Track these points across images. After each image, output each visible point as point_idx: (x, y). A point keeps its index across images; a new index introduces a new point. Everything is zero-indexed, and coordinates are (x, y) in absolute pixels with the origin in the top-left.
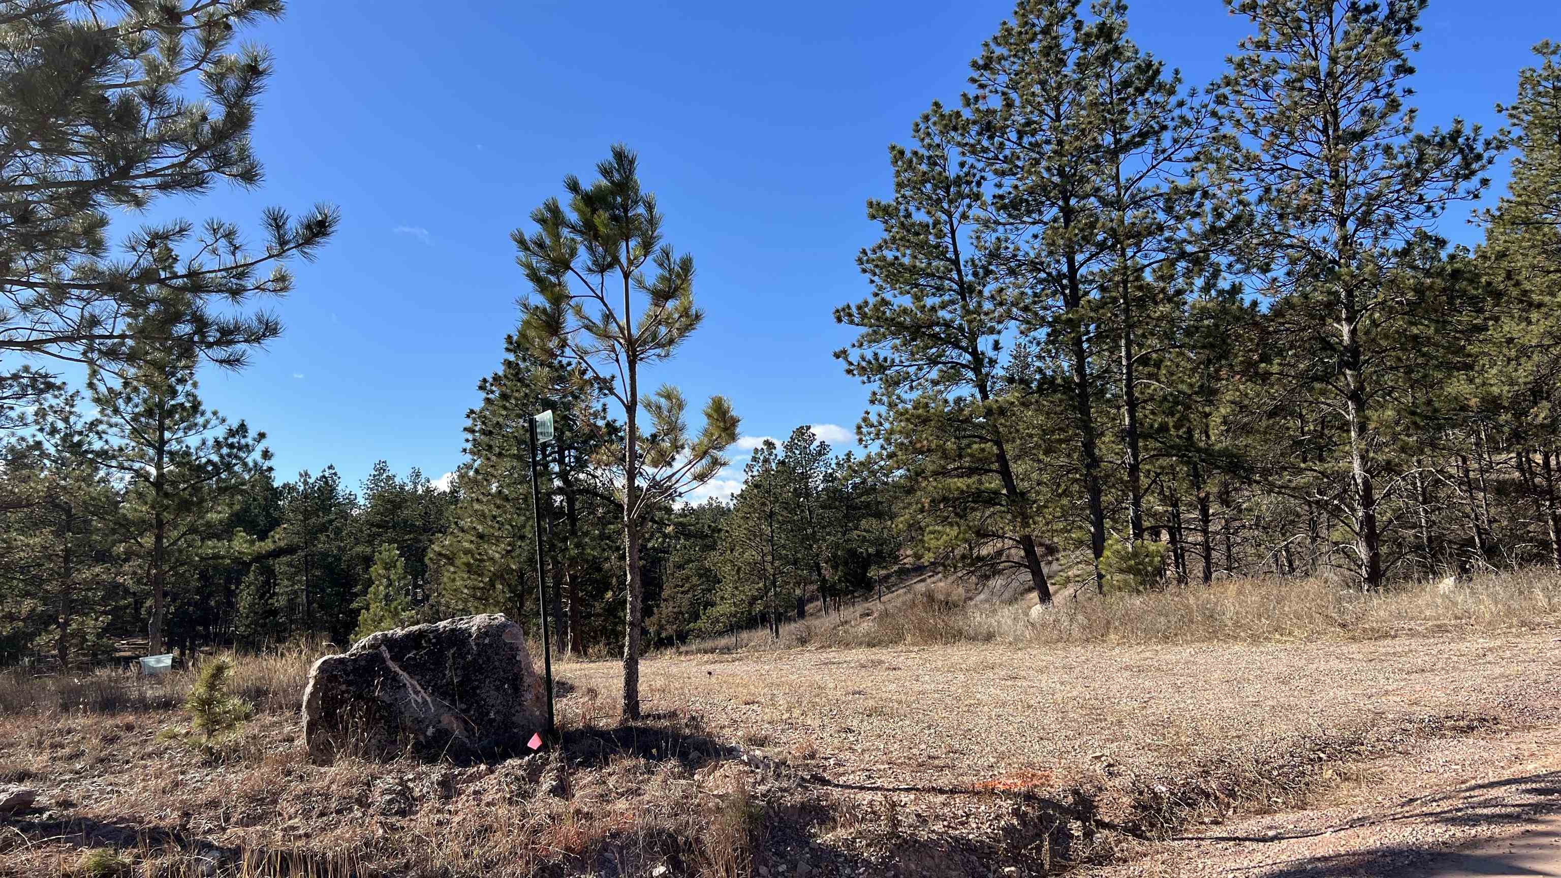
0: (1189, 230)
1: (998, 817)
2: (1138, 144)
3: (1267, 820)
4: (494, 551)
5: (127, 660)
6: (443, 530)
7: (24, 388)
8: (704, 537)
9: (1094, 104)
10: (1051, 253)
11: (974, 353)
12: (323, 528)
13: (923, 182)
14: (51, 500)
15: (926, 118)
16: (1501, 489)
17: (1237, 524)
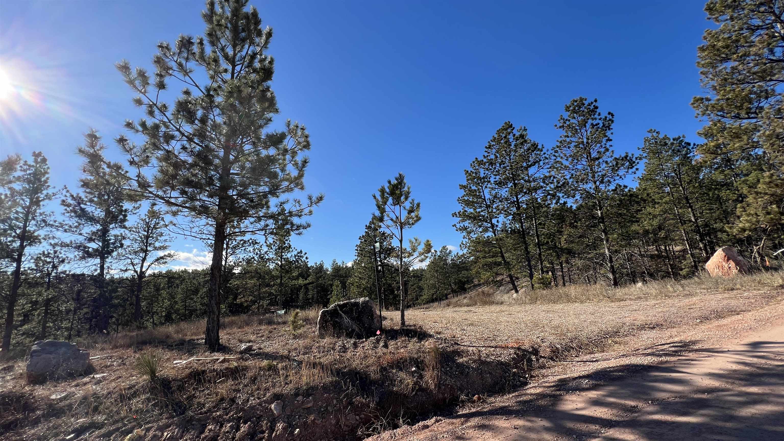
0: (550, 187)
1: (510, 355)
2: (534, 165)
3: (592, 356)
4: (364, 282)
5: (273, 312)
6: (350, 277)
7: (250, 244)
8: (419, 277)
9: (520, 155)
10: (511, 196)
11: (492, 224)
12: (320, 277)
13: (474, 179)
14: (256, 271)
15: (474, 162)
16: (652, 257)
17: (572, 269)
